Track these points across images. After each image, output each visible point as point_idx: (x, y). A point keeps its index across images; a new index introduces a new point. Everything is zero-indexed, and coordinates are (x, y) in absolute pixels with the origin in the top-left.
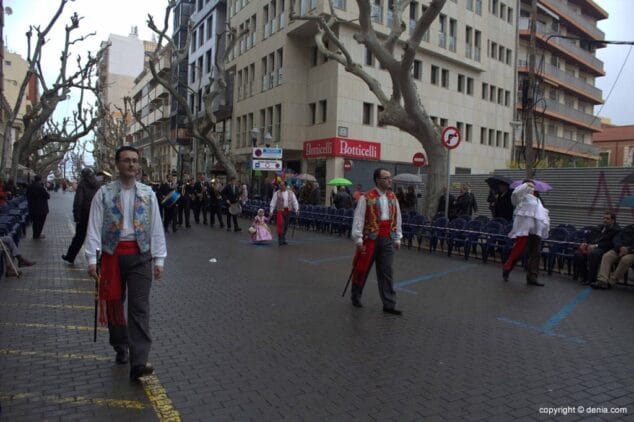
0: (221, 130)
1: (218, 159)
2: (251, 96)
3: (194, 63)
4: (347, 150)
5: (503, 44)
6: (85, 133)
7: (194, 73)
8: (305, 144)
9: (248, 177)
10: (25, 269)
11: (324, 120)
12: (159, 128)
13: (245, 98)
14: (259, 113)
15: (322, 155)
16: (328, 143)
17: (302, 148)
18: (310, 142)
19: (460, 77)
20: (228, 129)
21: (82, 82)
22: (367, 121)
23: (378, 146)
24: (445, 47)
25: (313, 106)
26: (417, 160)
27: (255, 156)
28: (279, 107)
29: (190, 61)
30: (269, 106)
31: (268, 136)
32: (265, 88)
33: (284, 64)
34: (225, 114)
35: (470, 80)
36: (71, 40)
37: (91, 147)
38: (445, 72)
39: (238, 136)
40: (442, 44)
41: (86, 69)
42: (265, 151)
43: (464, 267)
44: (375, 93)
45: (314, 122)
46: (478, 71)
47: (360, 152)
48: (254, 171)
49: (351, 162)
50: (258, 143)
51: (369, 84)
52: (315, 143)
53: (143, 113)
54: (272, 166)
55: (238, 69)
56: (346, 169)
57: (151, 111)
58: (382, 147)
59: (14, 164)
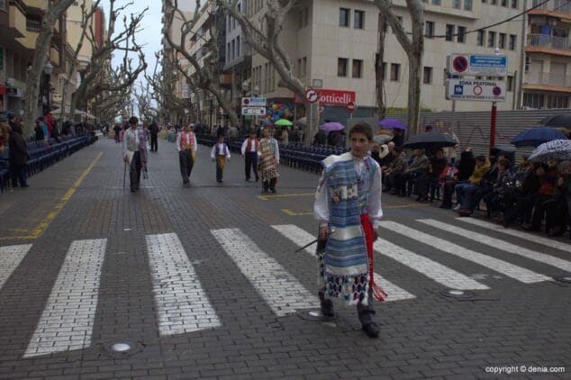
6: (130, 82)
11: (305, 73)
17: (292, 97)
19: (449, 27)
21: (127, 39)
22: (343, 73)
23: (352, 94)
25: (300, 60)
26: (350, 107)
27: (244, 104)
35: (462, 29)
36: (114, 9)
38: (430, 24)
41: (130, 29)
42: (252, 100)
45: (300, 75)
46: (472, 20)
47: (333, 100)
48: (244, 116)
49: (322, 108)
50: (248, 94)
54: (258, 112)
58: (357, 95)
59: (72, 110)
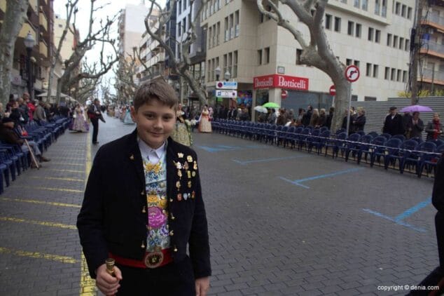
0: (199, 69)
1: (193, 89)
2: (218, 45)
3: (180, 23)
4: (283, 83)
5: (405, 4)
6: (106, 72)
7: (180, 29)
8: (254, 78)
9: (213, 102)
10: (44, 164)
11: (268, 61)
12: (158, 68)
13: (214, 47)
14: (223, 57)
15: (267, 87)
16: (270, 79)
17: (252, 82)
18: (258, 78)
19: (370, 30)
20: (203, 69)
21: (103, 37)
23: (306, 80)
24: (359, 7)
25: (260, 52)
26: (332, 90)
27: (217, 87)
28: (236, 52)
29: (178, 21)
30: (230, 52)
31: (228, 73)
32: (227, 40)
33: (240, 22)
34: (200, 58)
35: (378, 32)
36: (94, 8)
37: (113, 82)
38: (358, 26)
39: (209, 73)
40: (357, 5)
41: (106, 28)
42: (225, 84)
43: (356, 169)
44: (299, 41)
45: (261, 63)
46: (384, 25)
47: (293, 85)
48: (217, 98)
49: (287, 92)
50: (221, 78)
51: (294, 34)
52: (261, 79)
53: (147, 58)
54: (230, 95)
55: (209, 26)
56: (283, 97)
57: (153, 56)
58: (310, 81)
59: (58, 93)
